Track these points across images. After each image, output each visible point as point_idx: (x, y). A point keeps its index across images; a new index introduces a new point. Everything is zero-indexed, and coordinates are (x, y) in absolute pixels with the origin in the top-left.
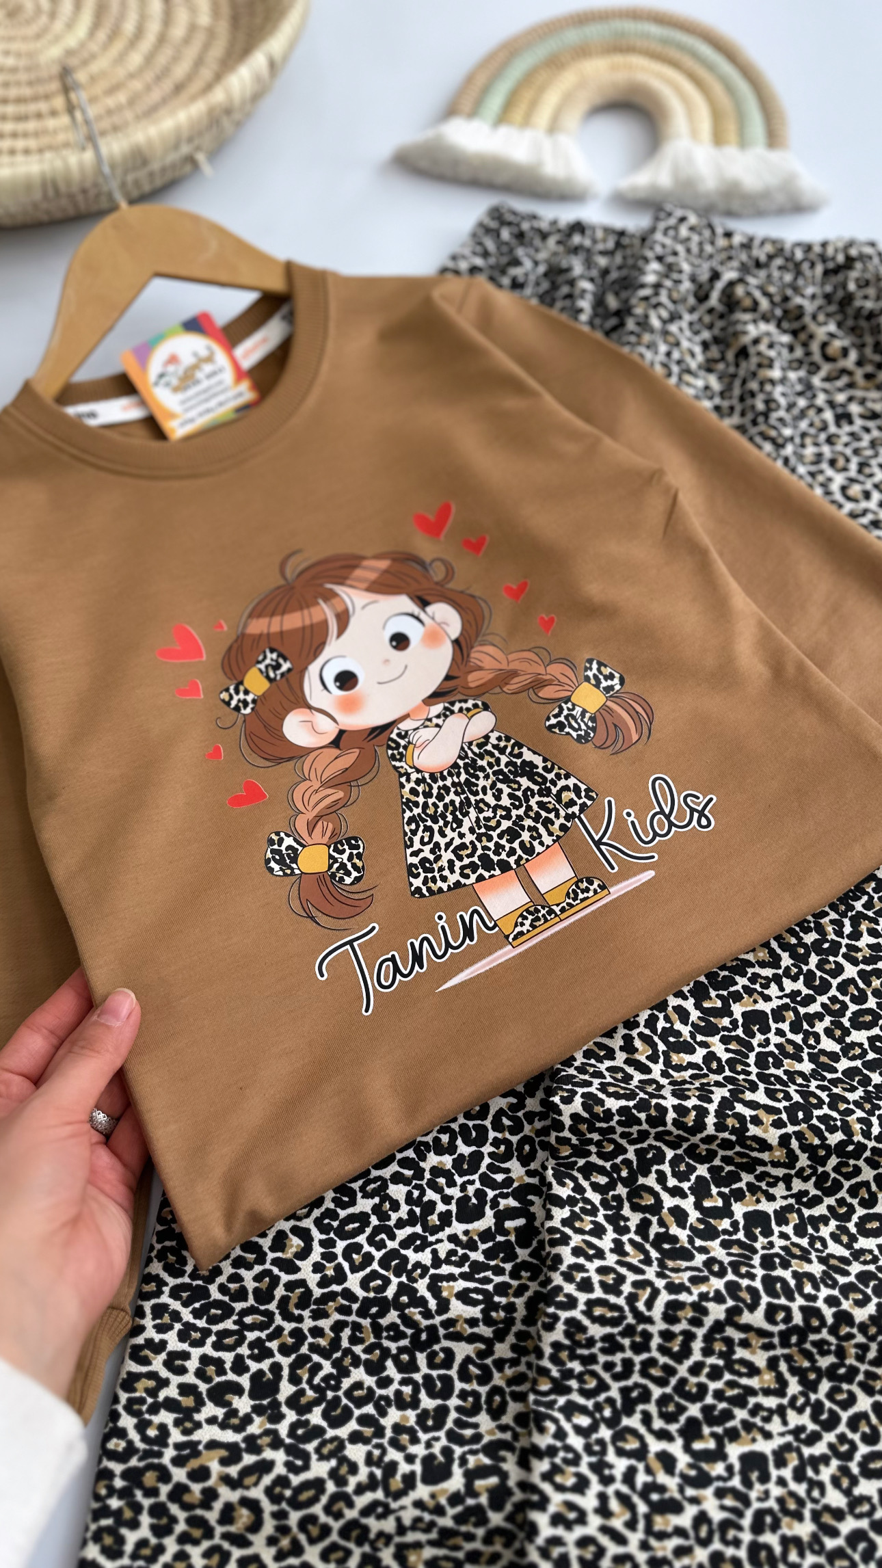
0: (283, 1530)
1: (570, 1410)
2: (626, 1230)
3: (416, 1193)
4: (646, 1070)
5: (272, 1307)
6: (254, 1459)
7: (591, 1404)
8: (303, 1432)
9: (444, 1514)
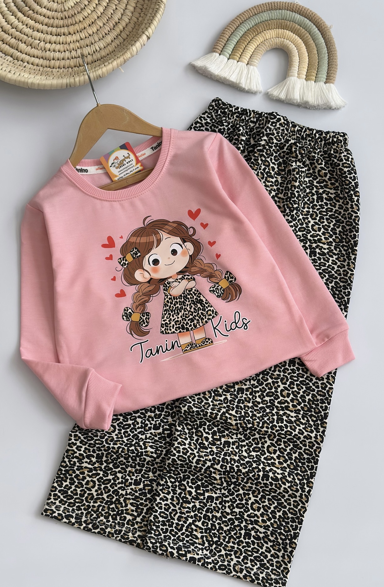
0: (100, 489)
1: (170, 477)
2: (193, 440)
3: (143, 421)
4: (207, 400)
5: (104, 440)
6: (95, 472)
7: (175, 477)
8: (108, 469)
9: (137, 493)
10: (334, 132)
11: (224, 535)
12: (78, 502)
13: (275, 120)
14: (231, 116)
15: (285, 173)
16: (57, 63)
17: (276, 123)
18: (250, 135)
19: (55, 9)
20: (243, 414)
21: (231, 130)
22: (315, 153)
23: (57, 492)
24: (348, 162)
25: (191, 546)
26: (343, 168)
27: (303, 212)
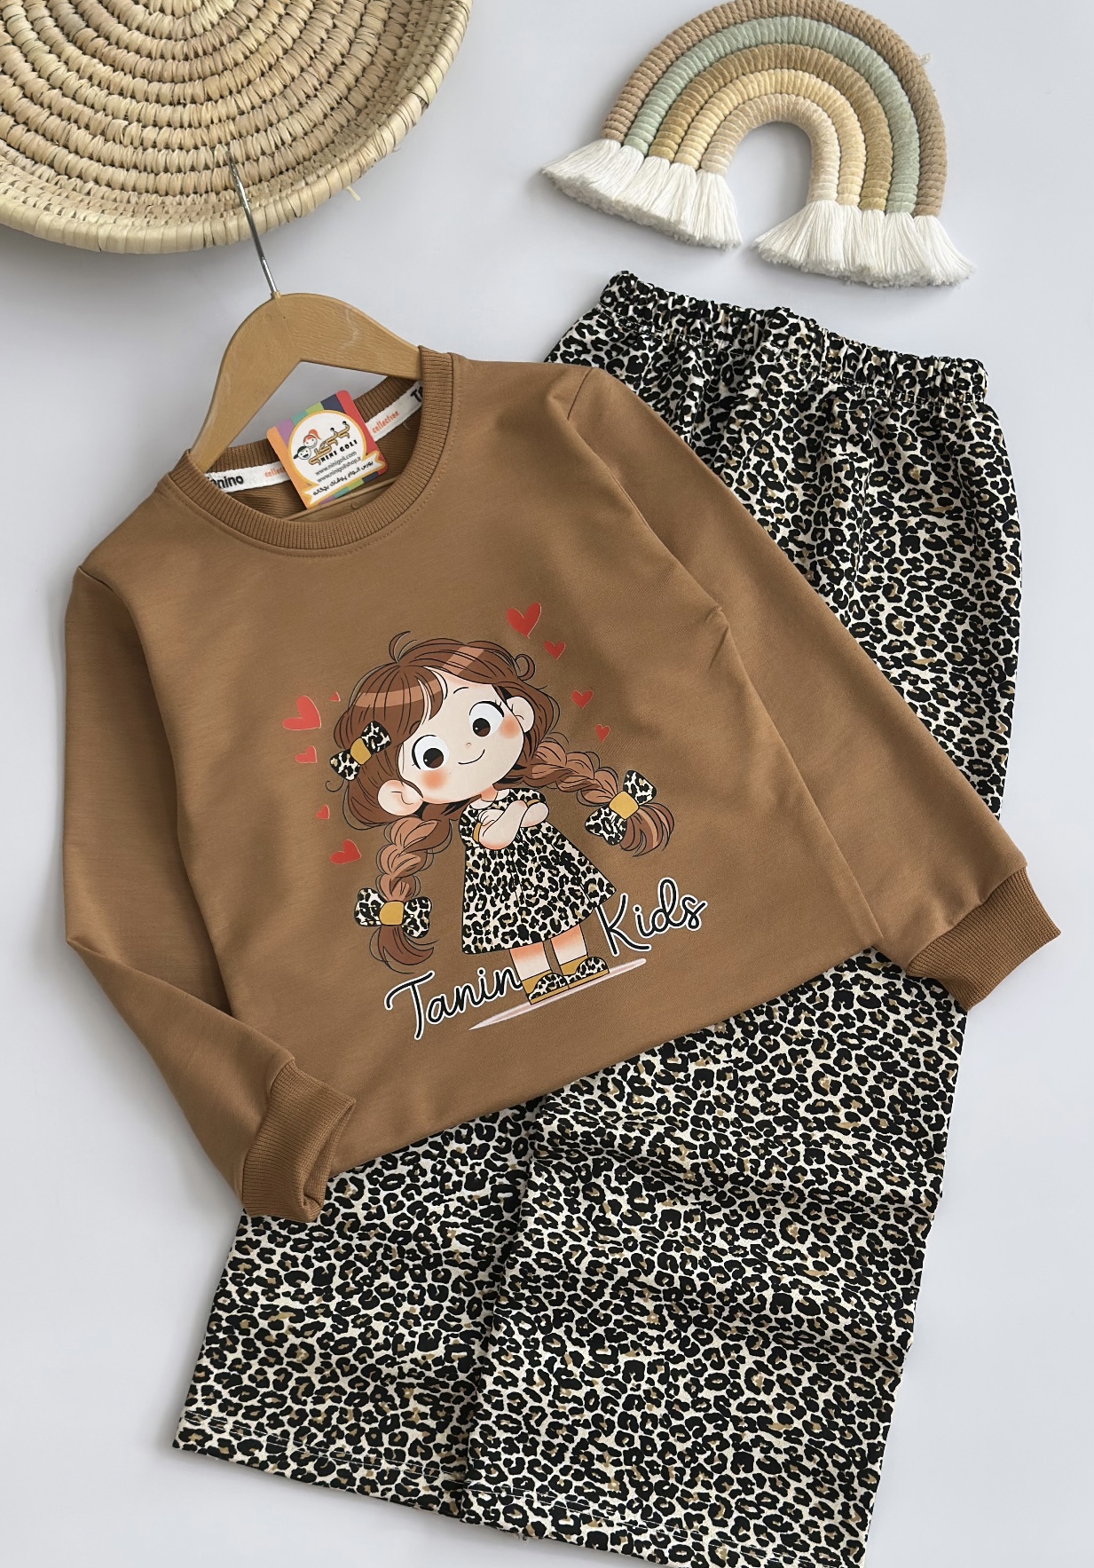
0: (327, 1365)
1: (519, 1319)
2: (578, 1211)
3: (439, 1167)
4: (613, 1105)
6: (312, 1320)
7: (533, 1317)
8: (346, 1309)
9: (430, 1369)
10: (946, 360)
11: (679, 1464)
12: (271, 1405)
13: (783, 331)
14: (664, 322)
15: (815, 476)
16: (177, 181)
17: (787, 338)
18: (716, 372)
19: (165, 33)
20: (712, 1139)
21: (666, 359)
22: (896, 418)
23: (211, 1382)
24: (985, 442)
25: (591, 1503)
26: (973, 458)
27: (864, 580)
